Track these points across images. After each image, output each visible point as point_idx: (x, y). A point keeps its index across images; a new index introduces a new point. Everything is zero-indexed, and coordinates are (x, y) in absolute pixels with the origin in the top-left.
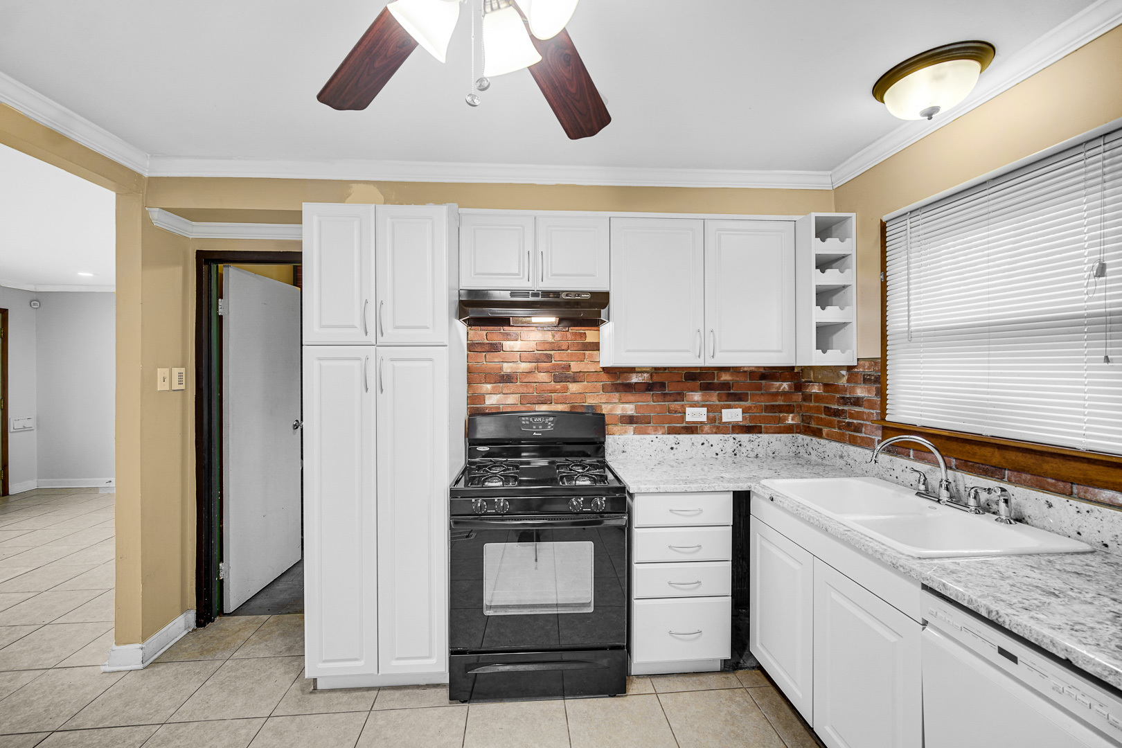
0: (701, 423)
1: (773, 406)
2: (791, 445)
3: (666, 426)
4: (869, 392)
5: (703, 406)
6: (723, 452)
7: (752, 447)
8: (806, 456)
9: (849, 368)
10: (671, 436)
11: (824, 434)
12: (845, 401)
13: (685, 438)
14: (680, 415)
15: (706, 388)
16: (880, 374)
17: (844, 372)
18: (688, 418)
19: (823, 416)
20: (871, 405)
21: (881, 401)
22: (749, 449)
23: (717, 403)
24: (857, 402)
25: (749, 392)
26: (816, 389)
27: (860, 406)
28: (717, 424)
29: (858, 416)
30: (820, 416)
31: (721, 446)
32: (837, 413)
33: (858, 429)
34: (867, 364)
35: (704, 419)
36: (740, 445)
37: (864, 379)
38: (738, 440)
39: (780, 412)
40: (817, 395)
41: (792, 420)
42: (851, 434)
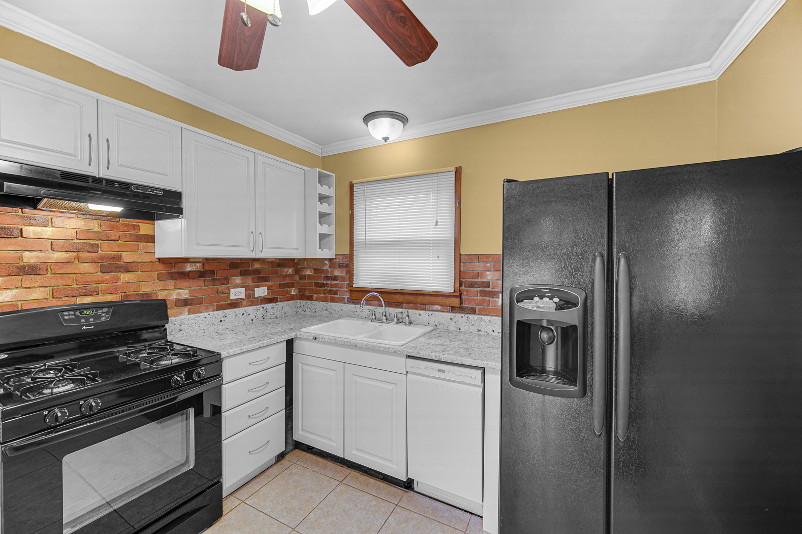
0: (241, 299)
1: (284, 284)
2: (293, 308)
3: (215, 304)
4: (342, 272)
5: (242, 287)
6: (256, 318)
7: (273, 311)
8: (302, 312)
9: (330, 260)
10: (220, 312)
11: (314, 298)
12: (328, 278)
13: (230, 312)
14: (226, 294)
15: (244, 273)
16: (349, 263)
17: (327, 262)
18: (232, 297)
19: (314, 288)
20: (343, 279)
21: (349, 277)
22: (272, 313)
23: (251, 284)
24: (335, 278)
25: (271, 275)
26: (308, 272)
27: (337, 280)
28: (251, 299)
29: (336, 286)
30: (312, 288)
31: (255, 314)
32: (323, 285)
33: (335, 293)
34: (341, 258)
35: (243, 296)
36: (267, 312)
37: (339, 266)
38: (265, 308)
39: (288, 287)
40: (309, 275)
41: (294, 292)
42: (332, 296)
